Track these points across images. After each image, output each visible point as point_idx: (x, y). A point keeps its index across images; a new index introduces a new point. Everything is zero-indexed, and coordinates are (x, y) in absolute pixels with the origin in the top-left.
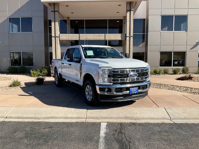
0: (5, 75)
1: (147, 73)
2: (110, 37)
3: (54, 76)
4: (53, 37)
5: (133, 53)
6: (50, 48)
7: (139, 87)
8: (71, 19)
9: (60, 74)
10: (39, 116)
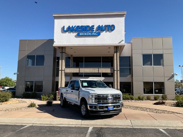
0: (20, 99)
1: (120, 98)
2: (102, 71)
3: (60, 100)
4: (60, 70)
5: (120, 82)
6: (56, 78)
7: (114, 106)
8: (73, 56)
9: (65, 98)
10: (53, 123)
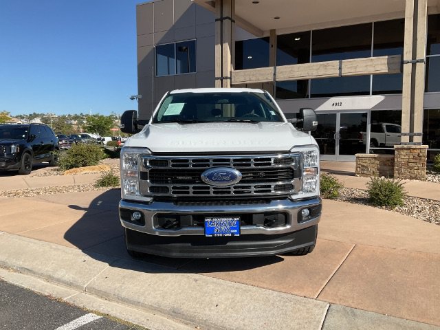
4: (218, 79)
8: (278, 34)
